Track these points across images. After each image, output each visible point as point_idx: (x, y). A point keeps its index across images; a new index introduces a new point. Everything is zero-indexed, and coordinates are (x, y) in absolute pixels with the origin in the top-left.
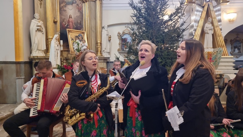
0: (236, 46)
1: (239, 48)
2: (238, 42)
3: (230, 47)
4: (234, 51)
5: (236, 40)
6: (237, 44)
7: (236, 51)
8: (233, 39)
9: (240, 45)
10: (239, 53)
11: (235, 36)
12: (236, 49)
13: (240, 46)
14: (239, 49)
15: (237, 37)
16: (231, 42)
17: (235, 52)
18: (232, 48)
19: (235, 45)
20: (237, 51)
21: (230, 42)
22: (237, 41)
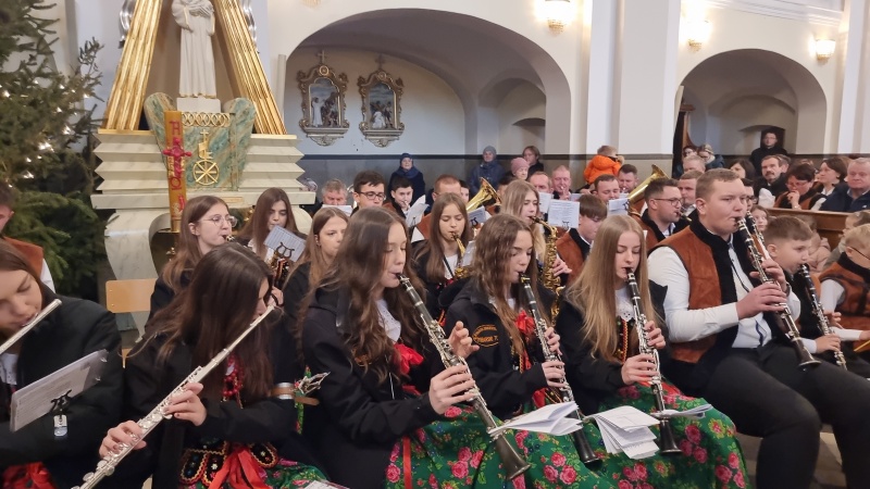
0: (378, 102)
1: (388, 109)
2: (383, 90)
3: (359, 104)
4: (373, 120)
5: (375, 78)
6: (379, 96)
7: (377, 119)
8: (366, 77)
9: (389, 98)
10: (386, 128)
11: (375, 67)
12: (378, 114)
13: (390, 104)
14: (387, 115)
15: (380, 70)
16: (361, 87)
17: (374, 125)
18: (363, 109)
19: (372, 97)
20: (380, 120)
21: (358, 88)
22: (379, 83)
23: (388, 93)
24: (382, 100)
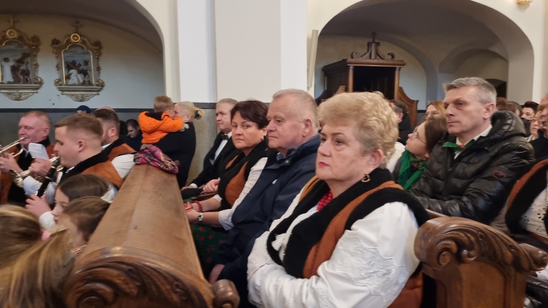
23: (84, 53)
24: (79, 59)
